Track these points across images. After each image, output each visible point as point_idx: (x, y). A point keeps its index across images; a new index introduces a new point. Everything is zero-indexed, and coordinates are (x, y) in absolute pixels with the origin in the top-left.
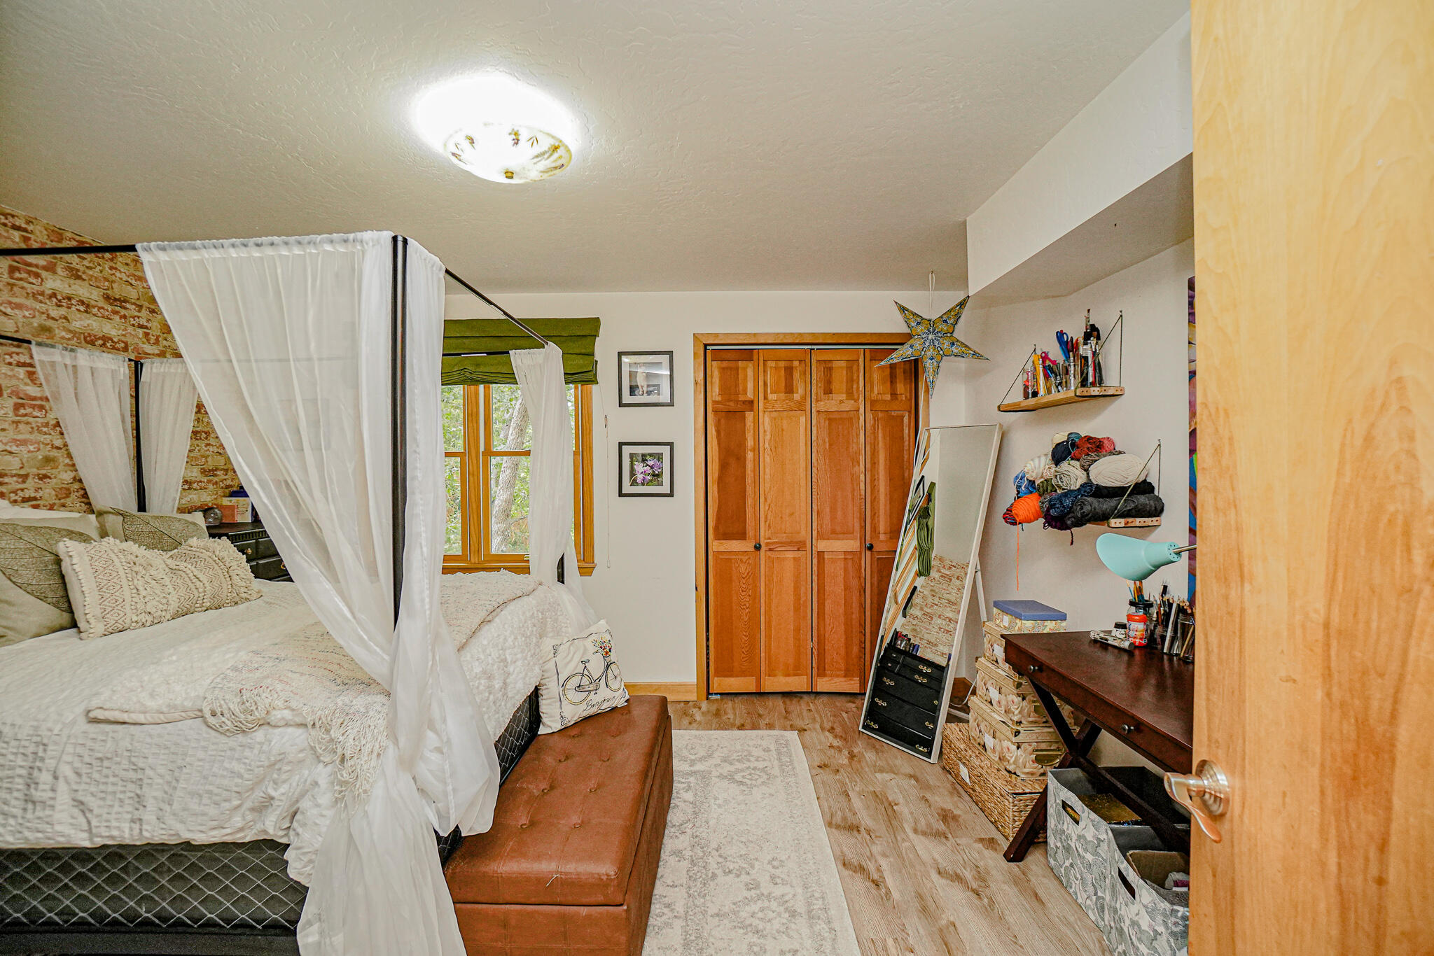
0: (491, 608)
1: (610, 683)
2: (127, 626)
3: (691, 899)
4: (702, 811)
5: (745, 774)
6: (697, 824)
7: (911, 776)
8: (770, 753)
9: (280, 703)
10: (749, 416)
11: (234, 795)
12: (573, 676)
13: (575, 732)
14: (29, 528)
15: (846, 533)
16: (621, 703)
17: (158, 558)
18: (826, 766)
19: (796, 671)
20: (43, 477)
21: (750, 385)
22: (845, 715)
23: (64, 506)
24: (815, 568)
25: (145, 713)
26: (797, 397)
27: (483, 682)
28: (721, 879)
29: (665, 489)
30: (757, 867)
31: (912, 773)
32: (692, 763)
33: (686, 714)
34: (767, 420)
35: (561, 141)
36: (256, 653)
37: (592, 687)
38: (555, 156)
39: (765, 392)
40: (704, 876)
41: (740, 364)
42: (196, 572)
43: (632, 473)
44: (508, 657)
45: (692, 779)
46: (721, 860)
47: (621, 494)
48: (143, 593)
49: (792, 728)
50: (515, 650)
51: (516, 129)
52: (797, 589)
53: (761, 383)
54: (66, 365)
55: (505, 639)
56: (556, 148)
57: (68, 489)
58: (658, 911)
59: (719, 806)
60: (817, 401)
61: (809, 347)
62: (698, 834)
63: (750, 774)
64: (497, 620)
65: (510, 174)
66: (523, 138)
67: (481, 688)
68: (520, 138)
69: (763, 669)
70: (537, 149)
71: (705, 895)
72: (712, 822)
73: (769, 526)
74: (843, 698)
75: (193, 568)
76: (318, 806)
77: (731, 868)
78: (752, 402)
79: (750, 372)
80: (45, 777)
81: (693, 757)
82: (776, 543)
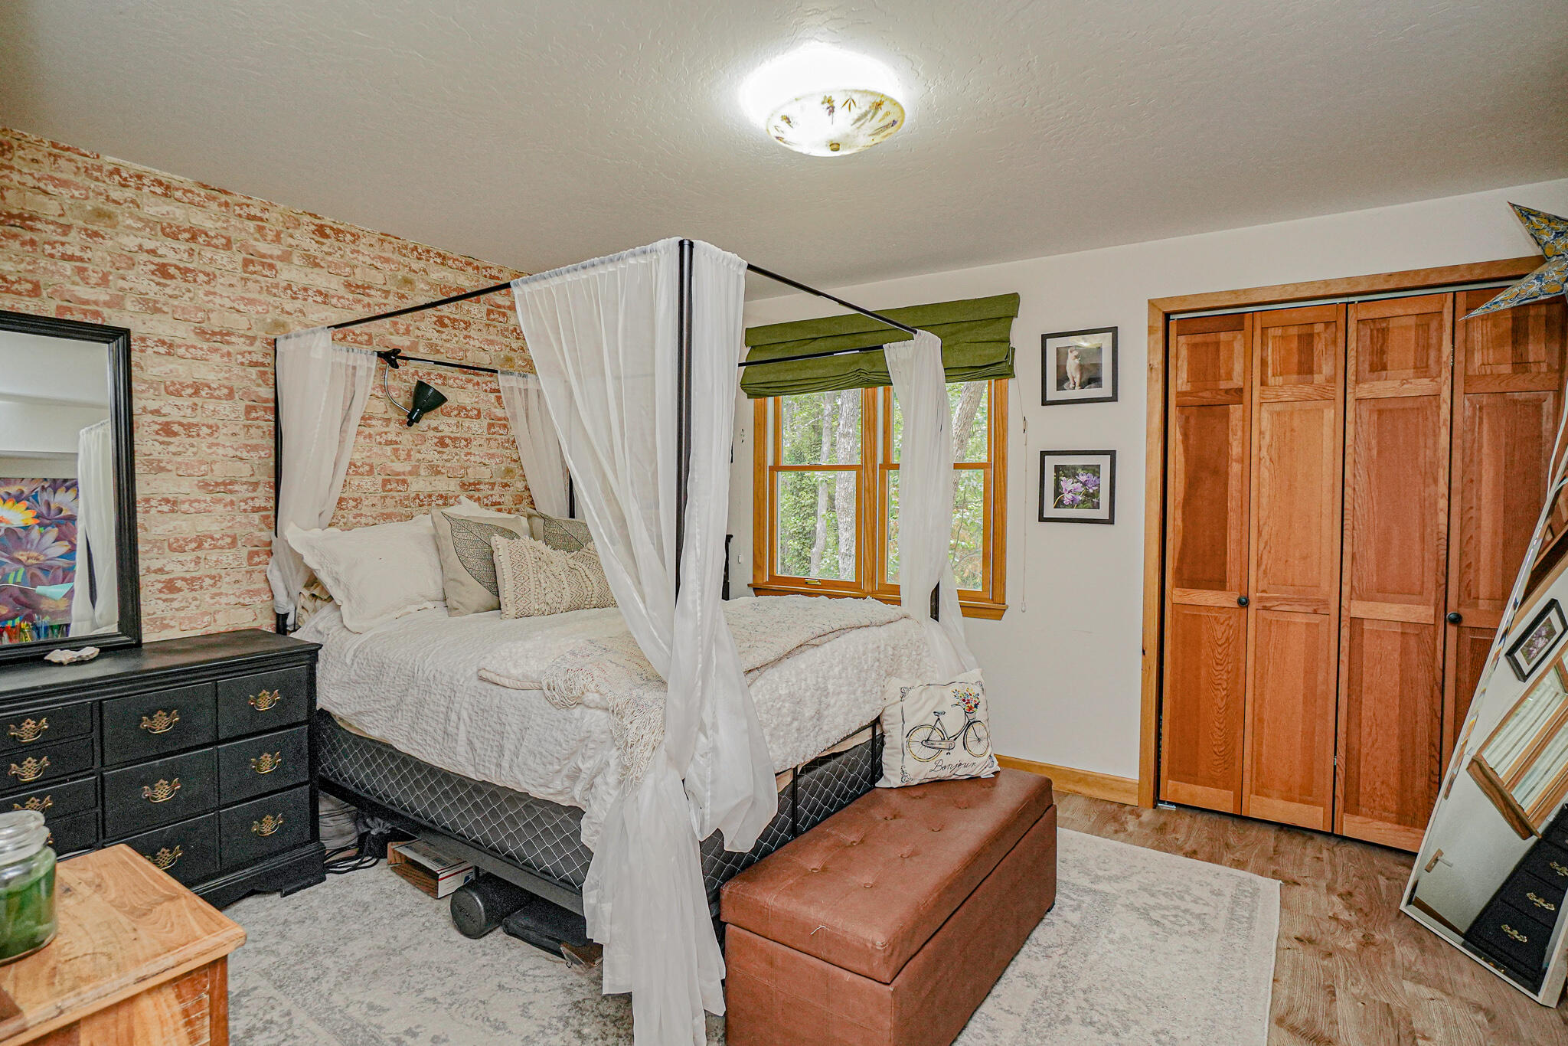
0: (818, 632)
1: (969, 745)
2: (532, 612)
3: (1024, 1035)
4: (1085, 940)
5: (1167, 913)
6: (1069, 954)
7: (1478, 1008)
8: (1222, 898)
9: (592, 687)
10: (1236, 411)
11: (556, 760)
12: (922, 726)
13: (919, 792)
14: (480, 525)
15: (1405, 592)
16: (987, 773)
17: (560, 557)
18: (1311, 941)
19: (1305, 794)
20: (505, 485)
21: (1238, 367)
22: (1382, 881)
23: (518, 511)
24: (1345, 644)
25: (509, 678)
26: (1318, 379)
27: (787, 705)
28: (1075, 1027)
29: (1103, 513)
30: (1132, 1031)
31: (1486, 1003)
32: (1097, 879)
33: (1115, 818)
34: (1265, 415)
35: (883, 95)
36: (591, 642)
37: (944, 745)
38: (880, 113)
39: (1264, 373)
40: (1053, 1015)
41: (1223, 336)
42: (588, 572)
43: (1058, 492)
44: (829, 686)
45: (1087, 899)
46: (1084, 1004)
47: (1042, 519)
48: (544, 585)
49: (1275, 875)
50: (841, 681)
51: (828, 96)
52: (1310, 672)
53: (1257, 362)
54: (520, 389)
55: (831, 667)
56: (878, 106)
57: (521, 497)
58: (977, 1031)
59: (1112, 942)
60: (1357, 382)
61: (1346, 300)
62: (1067, 964)
63: (1175, 916)
64: (827, 646)
65: (835, 146)
66: (837, 104)
67: (785, 711)
68: (835, 104)
69: (1246, 781)
70: (856, 112)
71: (1045, 1037)
72: (1092, 958)
73: (1265, 572)
74: (1391, 857)
75: (586, 569)
76: (607, 784)
77: (1096, 1019)
78: (1240, 390)
79: (1238, 347)
80: (454, 717)
81: (1100, 873)
82: (1276, 599)
